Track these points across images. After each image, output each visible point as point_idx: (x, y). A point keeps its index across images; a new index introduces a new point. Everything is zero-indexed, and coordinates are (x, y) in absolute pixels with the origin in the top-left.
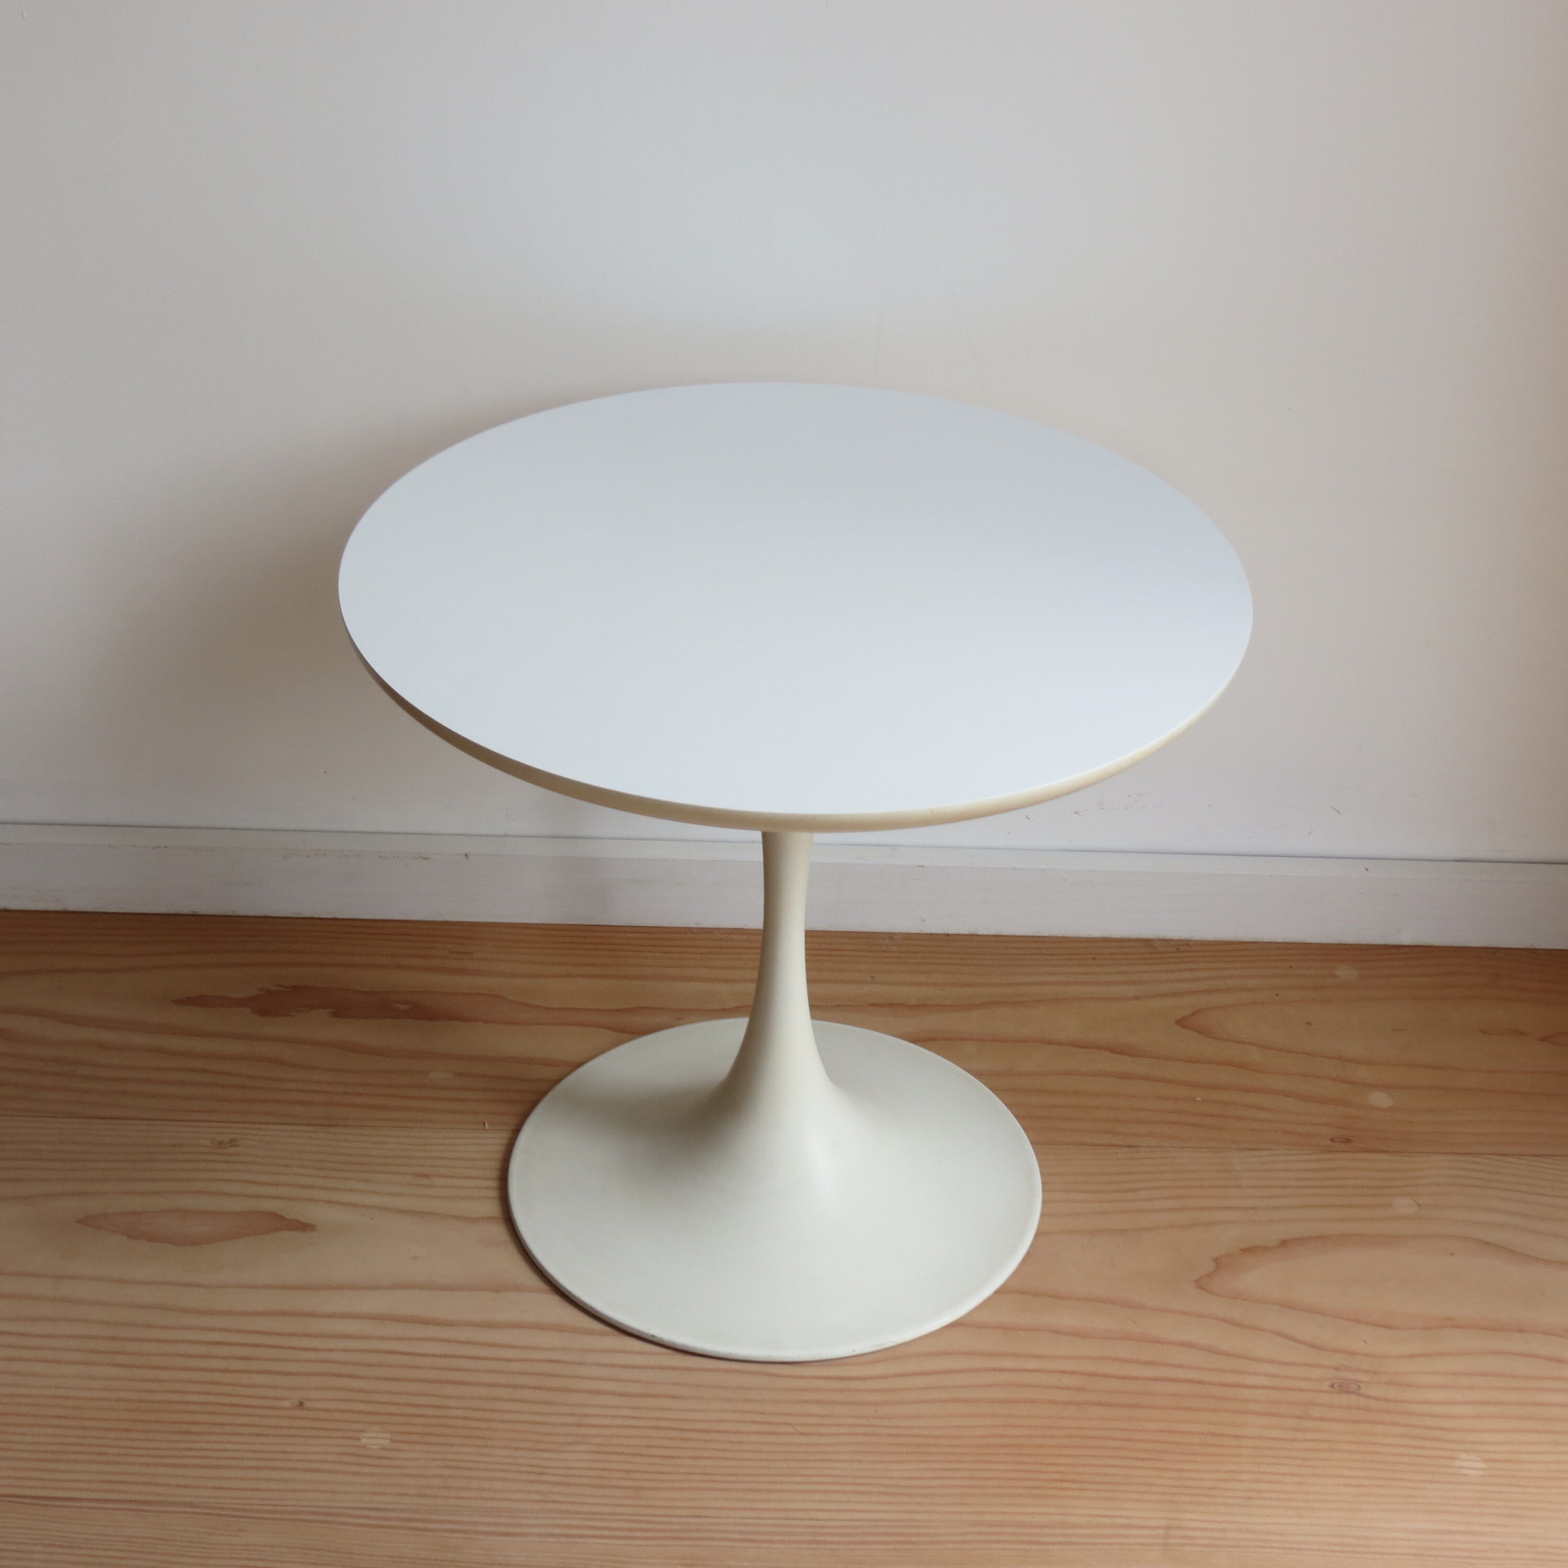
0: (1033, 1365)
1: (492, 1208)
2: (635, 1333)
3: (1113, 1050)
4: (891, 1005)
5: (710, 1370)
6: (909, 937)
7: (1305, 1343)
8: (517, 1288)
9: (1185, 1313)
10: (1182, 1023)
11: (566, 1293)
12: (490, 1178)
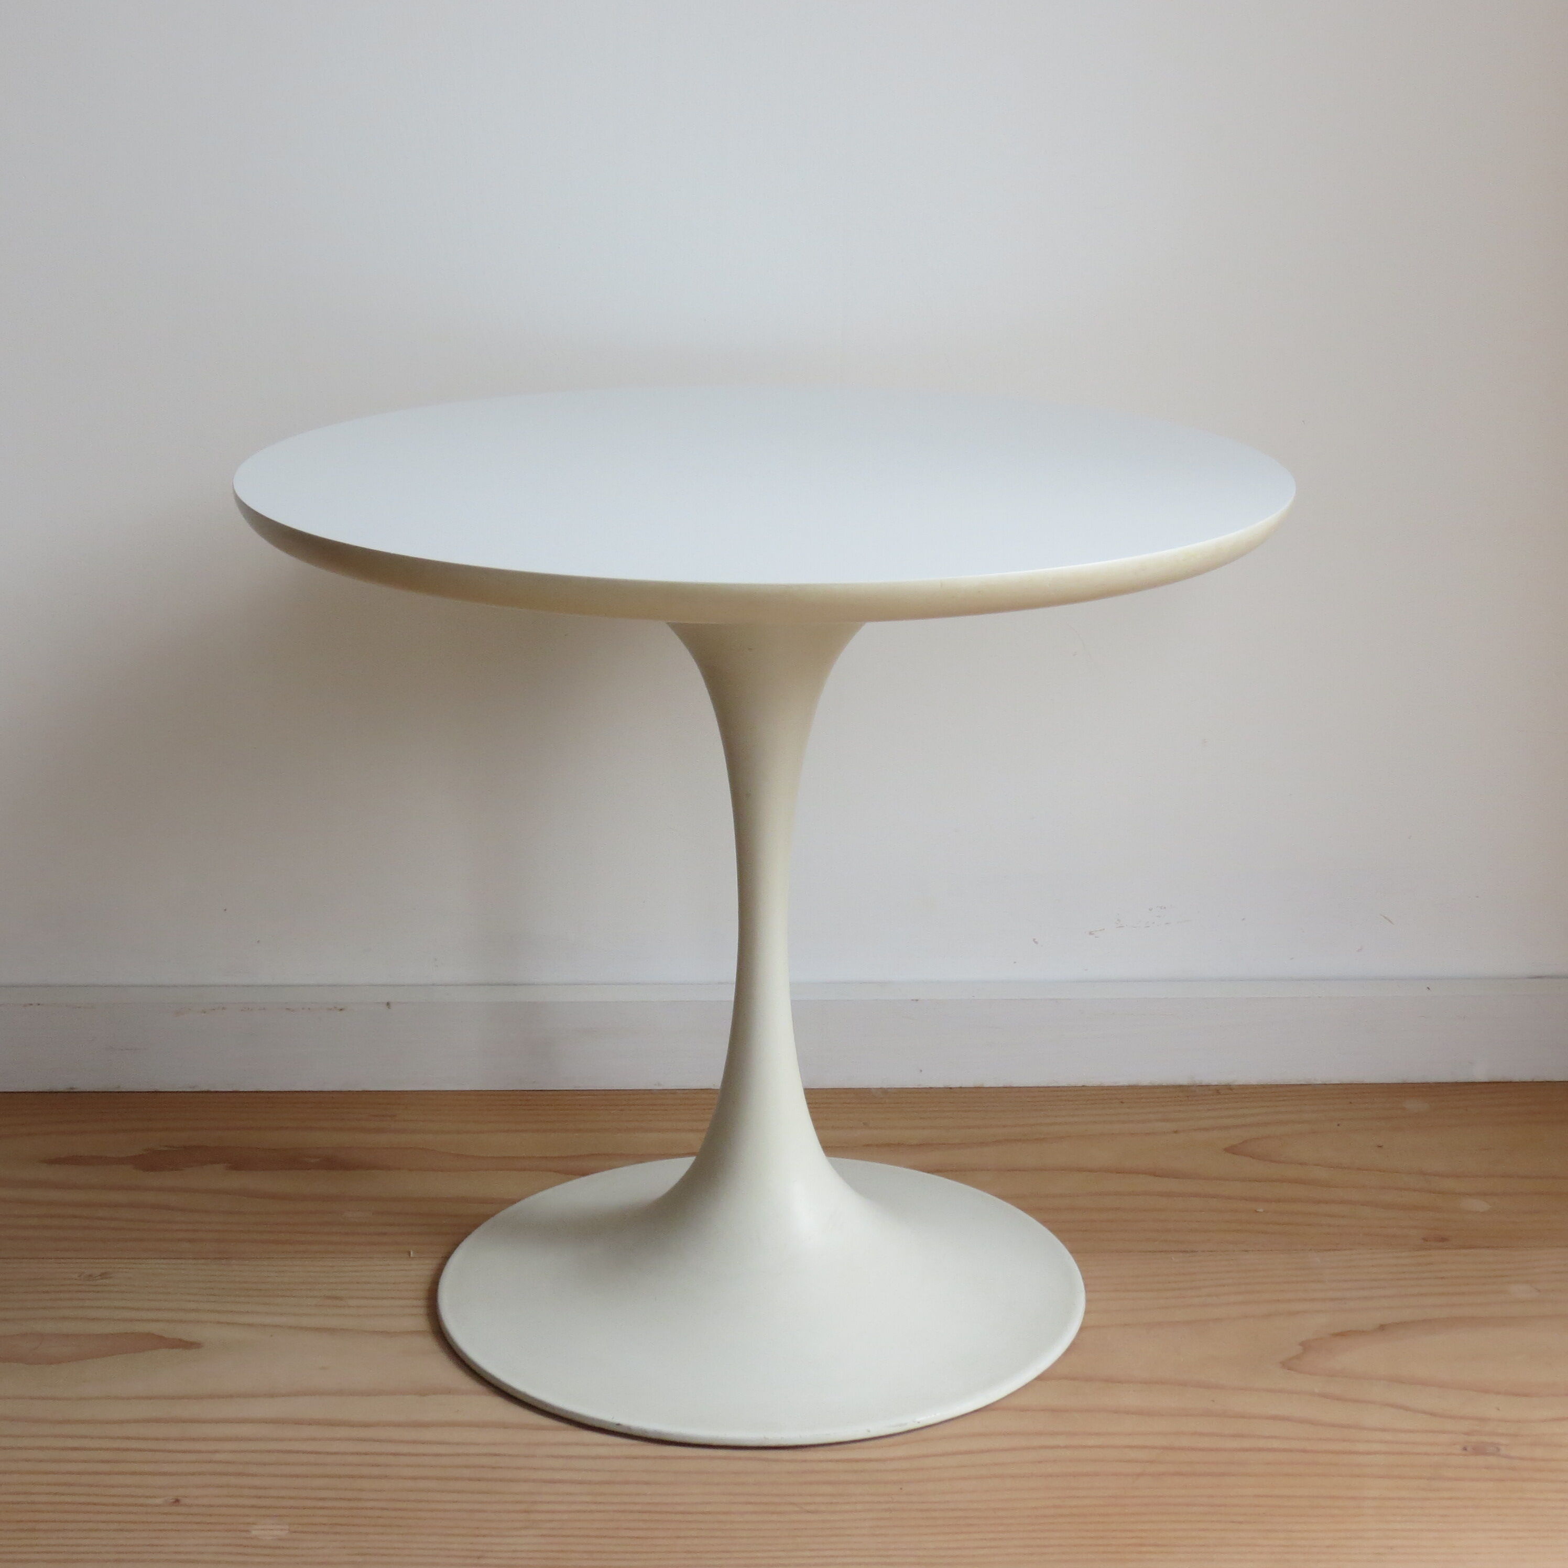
1: (421, 1323)
2: (597, 1425)
3: (1154, 1174)
4: (889, 1145)
5: (689, 1458)
6: (904, 1092)
7: (1425, 1412)
8: (449, 1391)
9: (1273, 1391)
10: (1230, 1150)
11: (509, 1391)
12: (416, 1299)
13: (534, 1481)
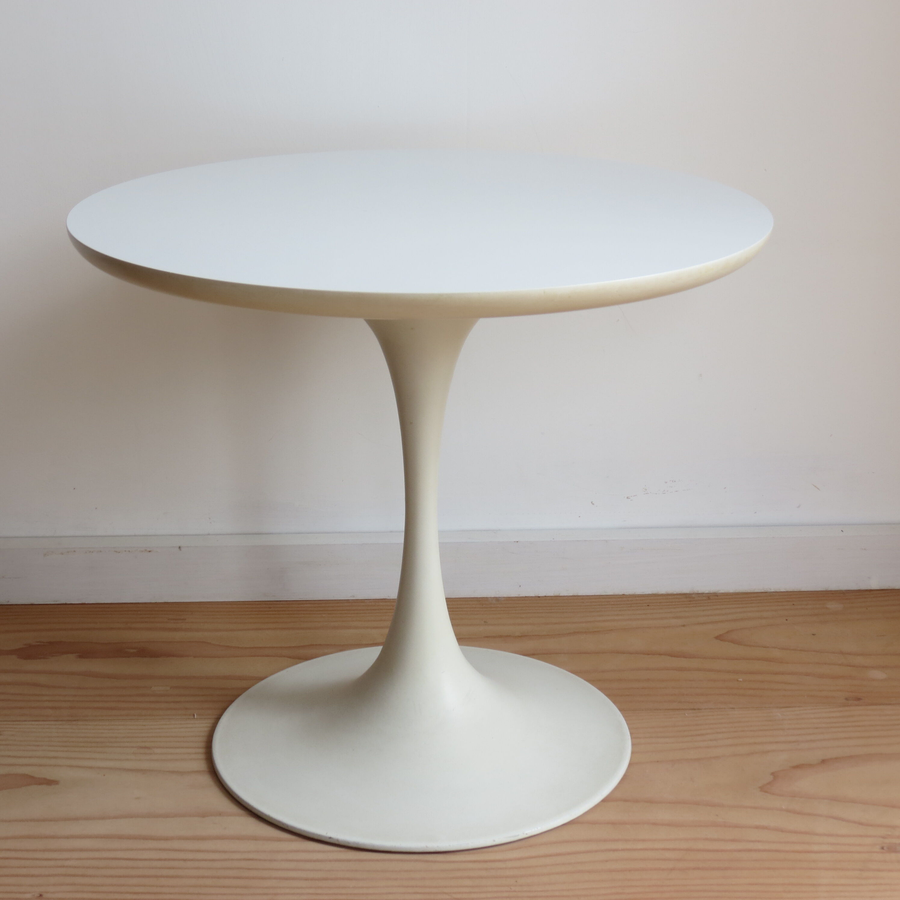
0: (640, 846)
1: (201, 765)
2: (316, 837)
3: (671, 655)
4: (501, 637)
5: (378, 860)
6: (509, 599)
7: (854, 822)
8: (220, 814)
9: (755, 808)
10: (719, 638)
11: (259, 814)
12: (198, 748)
13: (275, 878)
